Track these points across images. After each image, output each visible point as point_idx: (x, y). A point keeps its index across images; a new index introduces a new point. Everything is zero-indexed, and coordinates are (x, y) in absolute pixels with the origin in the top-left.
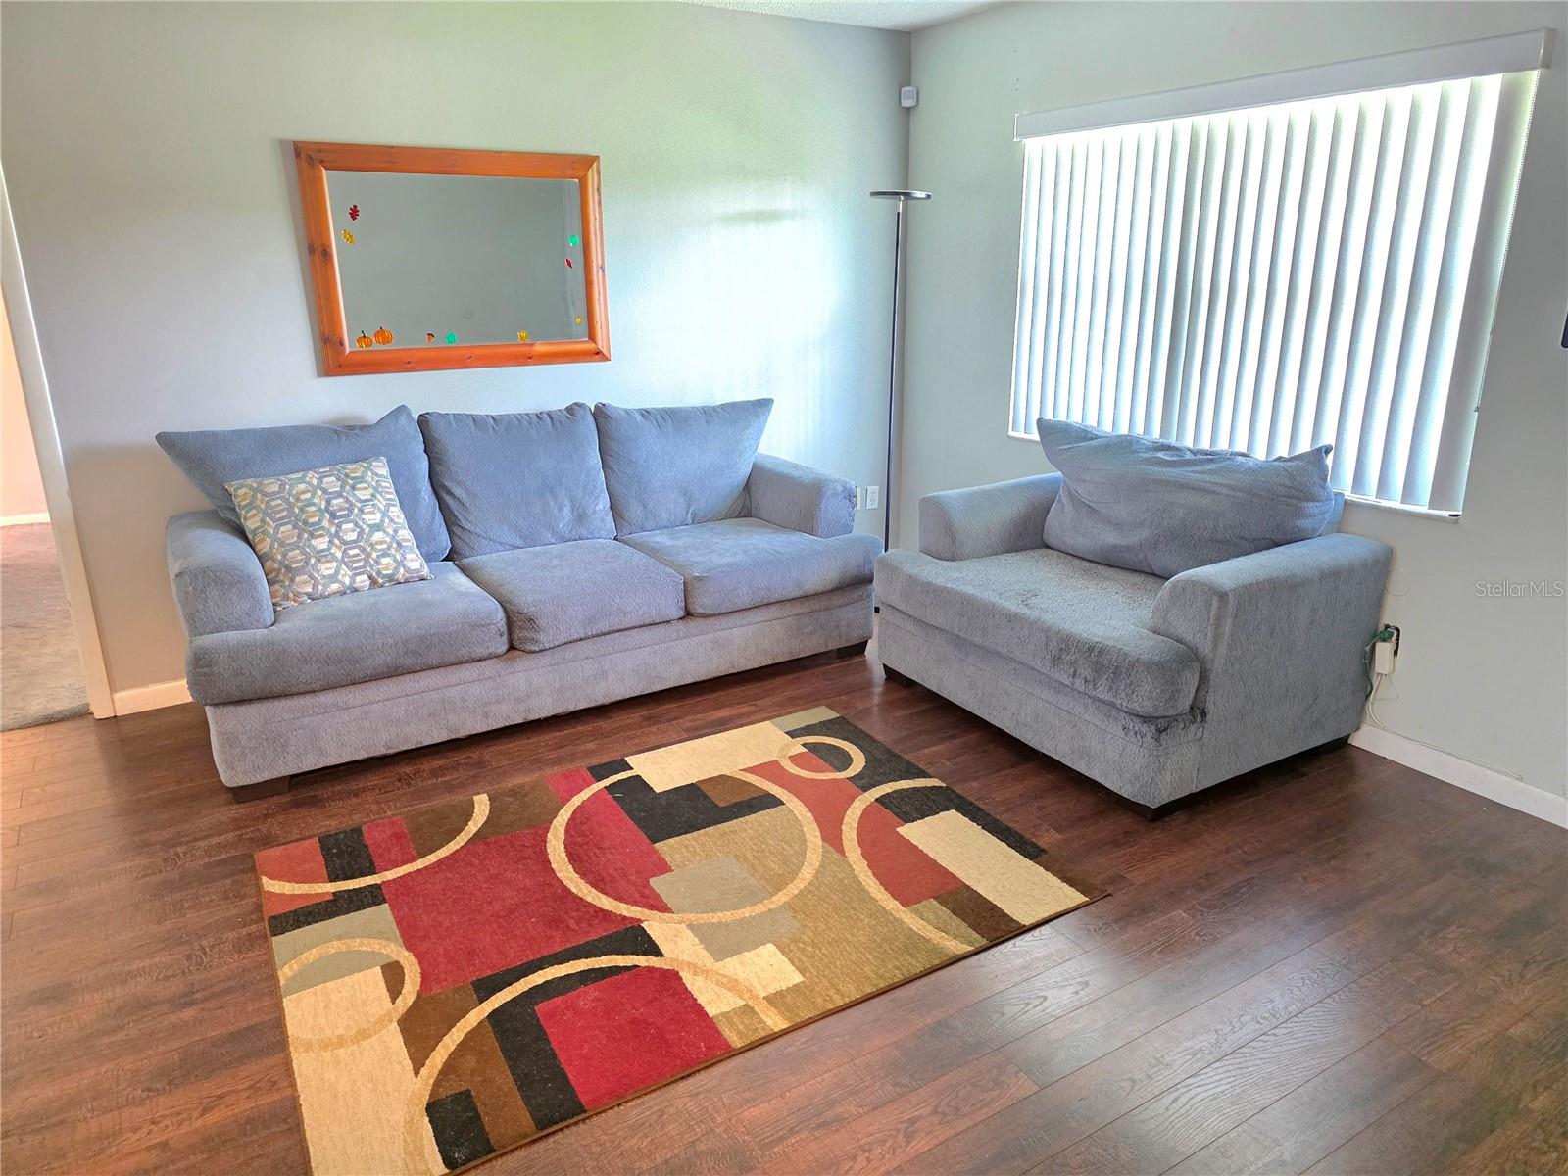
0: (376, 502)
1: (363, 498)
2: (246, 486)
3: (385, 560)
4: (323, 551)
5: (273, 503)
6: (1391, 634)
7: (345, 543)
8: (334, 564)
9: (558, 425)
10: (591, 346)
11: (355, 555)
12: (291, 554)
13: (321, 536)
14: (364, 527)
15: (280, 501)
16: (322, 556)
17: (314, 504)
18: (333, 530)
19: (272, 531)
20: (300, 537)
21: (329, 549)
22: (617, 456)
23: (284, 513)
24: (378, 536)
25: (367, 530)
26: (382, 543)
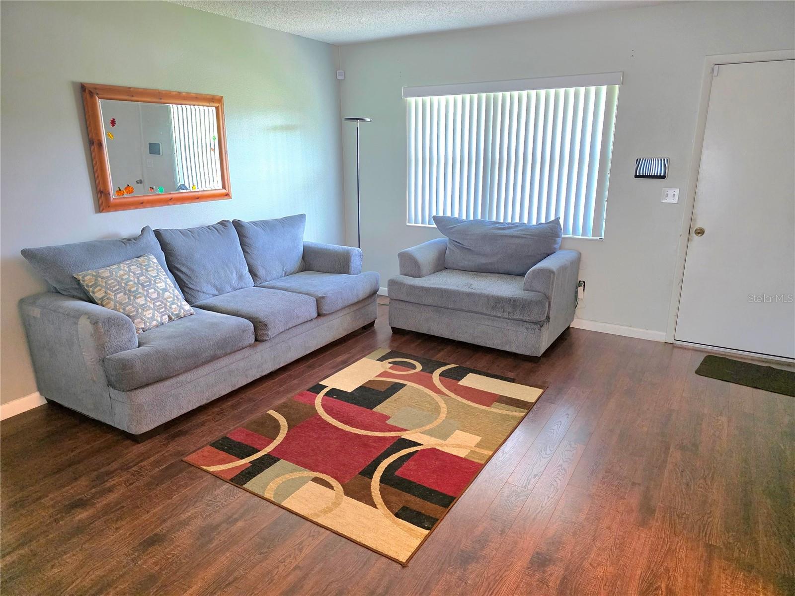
0: (160, 277)
1: (153, 275)
2: (89, 275)
3: (174, 306)
4: (143, 305)
5: (109, 282)
6: (582, 284)
7: (153, 299)
8: (151, 311)
9: (221, 232)
10: (224, 191)
11: (159, 305)
12: (127, 308)
13: (140, 297)
14: (159, 290)
15: (113, 281)
16: (144, 307)
17: (131, 281)
18: (145, 293)
19: (113, 297)
20: (129, 298)
21: (146, 304)
22: (249, 245)
23: (117, 287)
24: (167, 294)
25: (161, 292)
26: (170, 298)
